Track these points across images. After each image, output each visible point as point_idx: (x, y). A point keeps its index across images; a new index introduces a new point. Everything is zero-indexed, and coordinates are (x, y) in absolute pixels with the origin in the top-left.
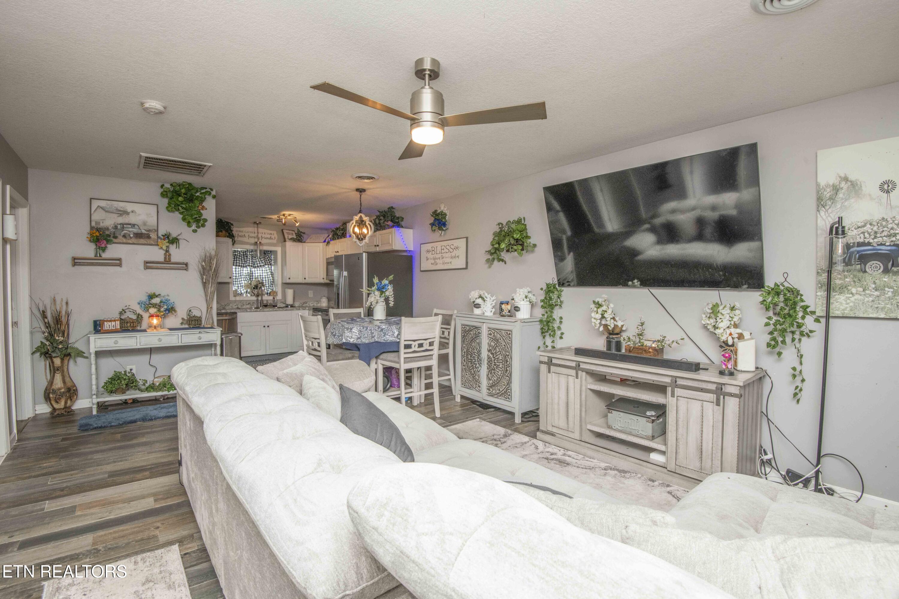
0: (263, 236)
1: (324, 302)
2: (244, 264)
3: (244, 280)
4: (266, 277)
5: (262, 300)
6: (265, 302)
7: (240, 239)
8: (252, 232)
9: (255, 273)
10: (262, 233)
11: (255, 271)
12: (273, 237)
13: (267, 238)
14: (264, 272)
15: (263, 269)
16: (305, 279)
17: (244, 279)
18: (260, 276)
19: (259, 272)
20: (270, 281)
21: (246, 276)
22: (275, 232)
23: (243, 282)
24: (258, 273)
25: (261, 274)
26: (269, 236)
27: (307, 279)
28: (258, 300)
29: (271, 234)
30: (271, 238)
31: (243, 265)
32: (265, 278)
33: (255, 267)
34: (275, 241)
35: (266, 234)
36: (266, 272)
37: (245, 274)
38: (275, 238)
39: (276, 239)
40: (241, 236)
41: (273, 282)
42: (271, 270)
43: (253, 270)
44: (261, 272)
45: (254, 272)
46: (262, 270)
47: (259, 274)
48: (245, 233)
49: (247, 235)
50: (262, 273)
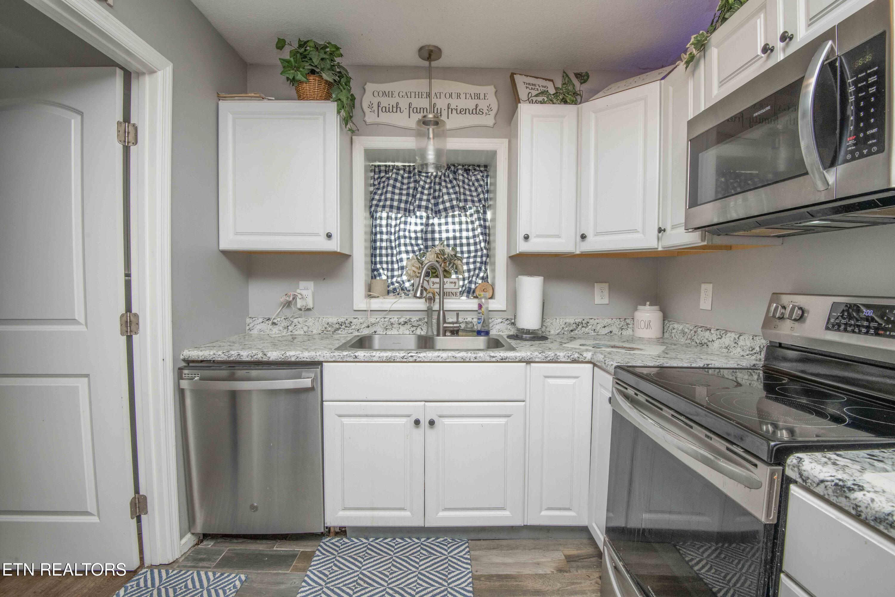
0: (453, 106)
1: (648, 325)
2: (406, 202)
3: (407, 252)
4: (472, 241)
5: (443, 312)
6: (451, 318)
7: (385, 118)
8: (419, 95)
9: (440, 232)
10: (451, 96)
11: (440, 225)
12: (483, 105)
13: (463, 111)
14: (464, 226)
15: (463, 219)
16: (583, 237)
17: (409, 248)
18: (455, 238)
19: (451, 227)
20: (479, 253)
21: (416, 238)
22: (490, 90)
23: (404, 256)
24: (447, 231)
25: (458, 234)
26: (470, 104)
27: (590, 237)
28: (429, 311)
29: (477, 96)
30: (477, 111)
31: (402, 205)
32: (468, 245)
33: (439, 211)
34: (489, 120)
35: (463, 96)
36: (470, 227)
37: (413, 235)
38: (490, 109)
39: (493, 113)
40: (387, 110)
41: (488, 256)
42: (485, 220)
43: (436, 221)
44: (457, 227)
45: (437, 228)
46: (460, 223)
47: (451, 235)
48: (397, 99)
49: (404, 104)
50: (461, 230)
